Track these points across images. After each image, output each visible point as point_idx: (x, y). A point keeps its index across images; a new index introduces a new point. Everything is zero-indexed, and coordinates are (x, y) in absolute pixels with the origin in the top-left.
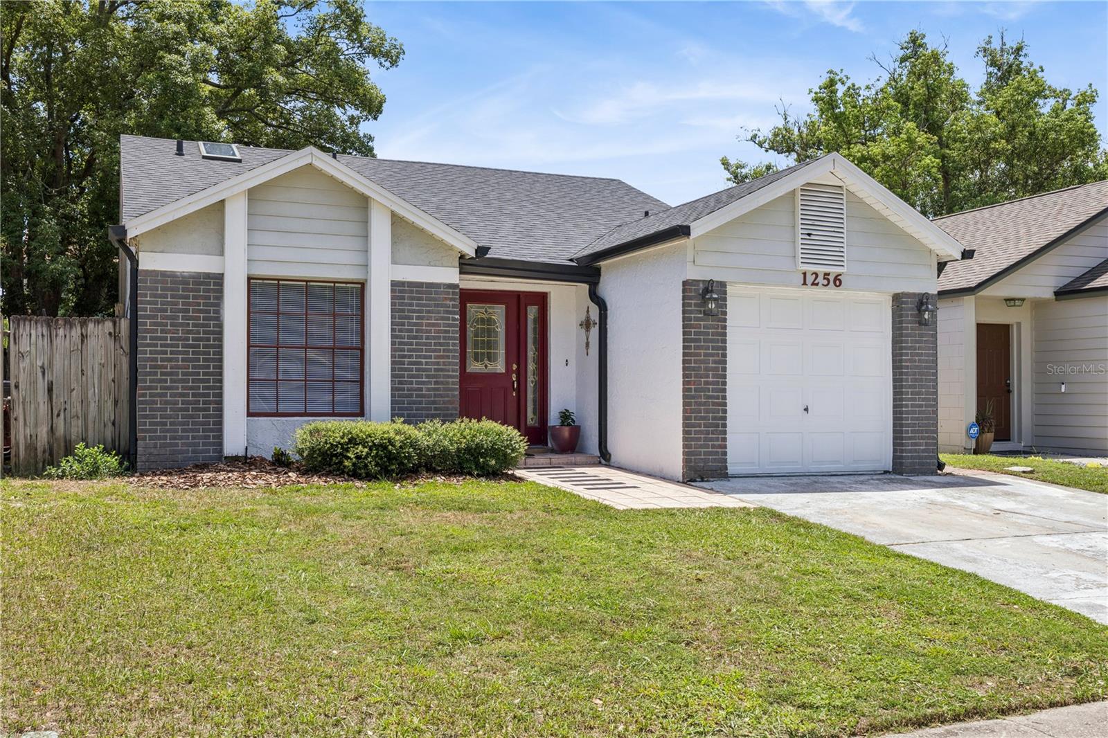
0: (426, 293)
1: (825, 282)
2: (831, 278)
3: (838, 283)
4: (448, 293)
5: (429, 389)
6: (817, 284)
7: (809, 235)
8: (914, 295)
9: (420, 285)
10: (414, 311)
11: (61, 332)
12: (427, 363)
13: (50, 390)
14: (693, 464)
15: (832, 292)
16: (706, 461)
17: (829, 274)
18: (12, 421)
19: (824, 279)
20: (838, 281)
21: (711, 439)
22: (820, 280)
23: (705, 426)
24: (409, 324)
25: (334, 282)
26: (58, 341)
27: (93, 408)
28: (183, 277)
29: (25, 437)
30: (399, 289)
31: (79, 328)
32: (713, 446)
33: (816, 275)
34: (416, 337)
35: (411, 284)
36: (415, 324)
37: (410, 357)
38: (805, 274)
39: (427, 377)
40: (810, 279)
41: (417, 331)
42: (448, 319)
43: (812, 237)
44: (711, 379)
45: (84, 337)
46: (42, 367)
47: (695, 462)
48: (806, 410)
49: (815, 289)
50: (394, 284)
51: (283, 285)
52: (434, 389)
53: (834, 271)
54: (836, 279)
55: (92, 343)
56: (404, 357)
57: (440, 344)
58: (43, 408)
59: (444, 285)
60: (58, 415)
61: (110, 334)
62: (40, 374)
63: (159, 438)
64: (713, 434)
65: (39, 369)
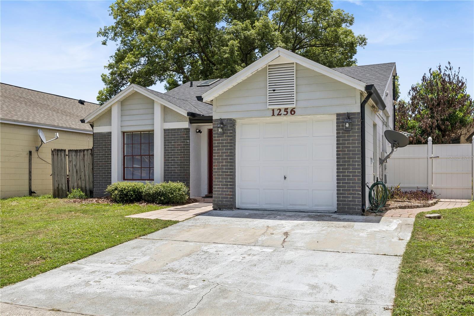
0: (177, 132)
1: (285, 113)
2: (289, 111)
3: (293, 113)
4: (184, 132)
5: (177, 170)
6: (281, 115)
7: (274, 90)
8: (344, 114)
9: (175, 129)
10: (172, 140)
11: (79, 154)
12: (177, 160)
13: (77, 172)
14: (216, 202)
15: (290, 118)
16: (222, 201)
17: (287, 109)
18: (69, 181)
19: (285, 111)
20: (293, 112)
21: (225, 191)
22: (283, 112)
23: (222, 185)
24: (171, 145)
25: (149, 131)
26: (78, 157)
27: (87, 177)
29: (72, 186)
30: (167, 132)
31: (83, 152)
32: (226, 195)
33: (280, 110)
34: (173, 150)
35: (172, 130)
36: (173, 145)
37: (171, 158)
38: (273, 110)
39: (177, 165)
40: (276, 112)
41: (174, 147)
42: (185, 142)
43: (275, 92)
44: (224, 164)
45: (84, 155)
46: (75, 165)
47: (217, 202)
48: (285, 178)
49: (279, 117)
50: (165, 131)
51: (134, 134)
52: (180, 170)
53: (290, 106)
54: (292, 110)
55: (86, 157)
56: (169, 158)
57: (182, 152)
58: (75, 177)
59: (183, 129)
60: (79, 180)
61: (90, 154)
62: (74, 167)
63: (99, 187)
64: (225, 189)
65: (74, 166)
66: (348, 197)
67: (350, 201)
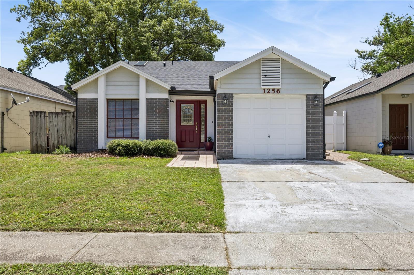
0: (158, 101)
1: (273, 92)
2: (276, 90)
3: (278, 92)
4: (165, 101)
5: (159, 130)
6: (270, 93)
7: (266, 76)
8: (313, 95)
9: (156, 99)
10: (154, 107)
11: (60, 116)
12: (158, 123)
13: (58, 131)
15: (276, 95)
16: (225, 153)
17: (274, 89)
18: (49, 139)
19: (273, 91)
20: (278, 91)
21: (227, 146)
22: (271, 91)
23: (225, 141)
24: (153, 111)
25: (132, 99)
26: (59, 118)
27: (68, 136)
28: (89, 100)
29: (52, 144)
30: (149, 101)
31: (64, 115)
32: (228, 148)
33: (269, 89)
34: (155, 115)
35: (153, 99)
36: (155, 111)
37: (153, 121)
38: (264, 89)
39: (158, 126)
40: (266, 91)
41: (155, 113)
42: (165, 109)
43: (267, 77)
44: (227, 126)
45: (66, 117)
46: (56, 125)
47: (221, 154)
48: (269, 136)
49: (269, 95)
50: (147, 99)
51: (117, 101)
52: (160, 130)
53: (277, 88)
54: (278, 90)
55: (67, 118)
56: (151, 121)
57: (162, 117)
58: (56, 136)
59: (164, 99)
60: (60, 138)
61: (72, 116)
62: (55, 127)
63: (83, 144)
64: (227, 144)
65: (55, 126)
66: (315, 149)
67: (316, 151)
